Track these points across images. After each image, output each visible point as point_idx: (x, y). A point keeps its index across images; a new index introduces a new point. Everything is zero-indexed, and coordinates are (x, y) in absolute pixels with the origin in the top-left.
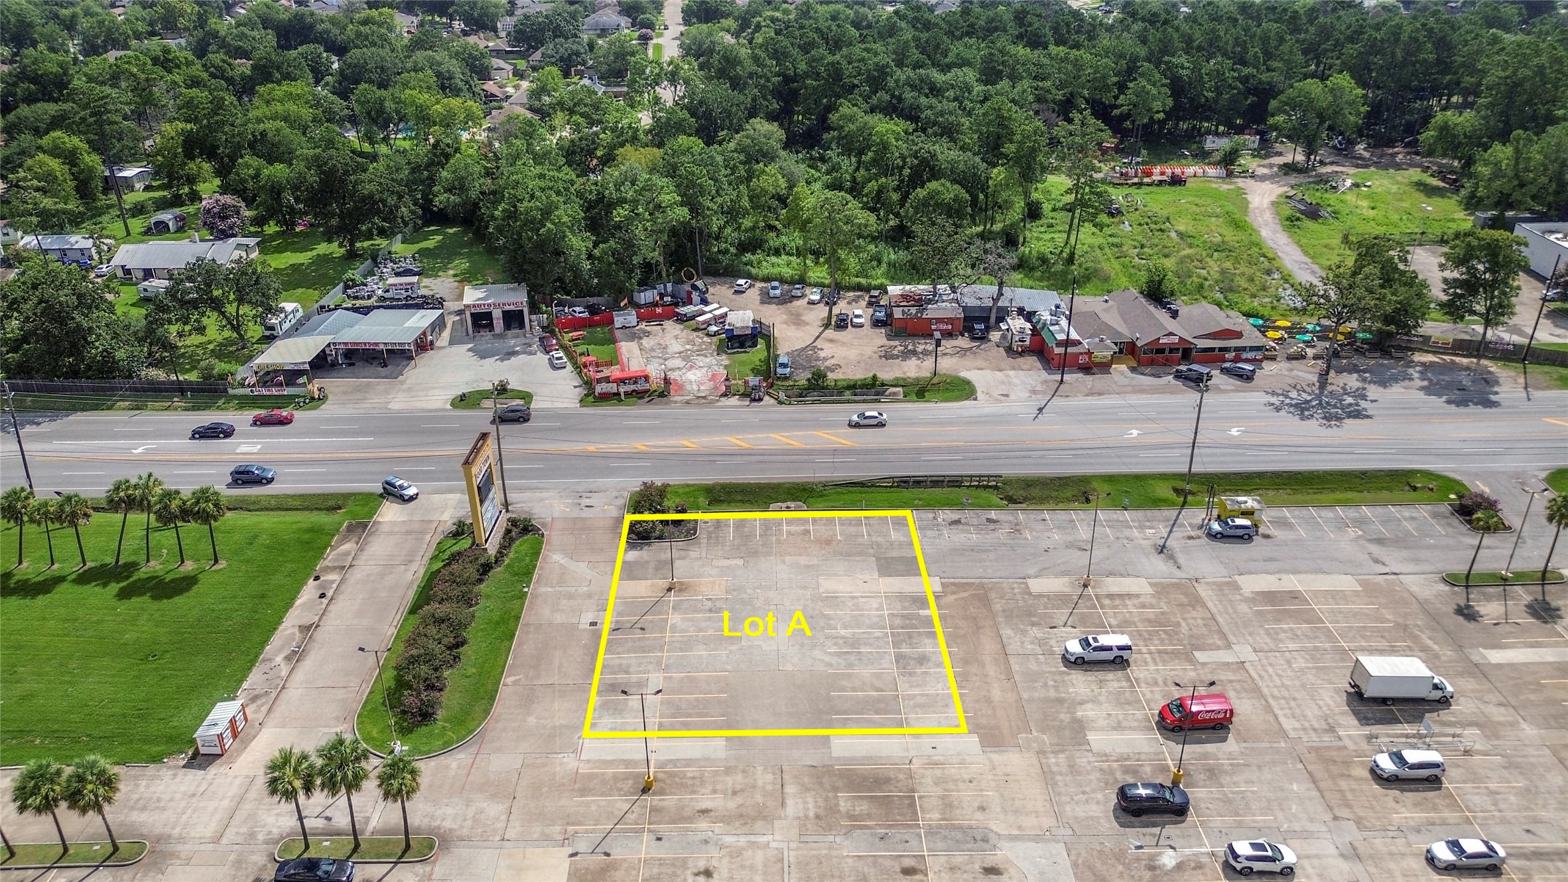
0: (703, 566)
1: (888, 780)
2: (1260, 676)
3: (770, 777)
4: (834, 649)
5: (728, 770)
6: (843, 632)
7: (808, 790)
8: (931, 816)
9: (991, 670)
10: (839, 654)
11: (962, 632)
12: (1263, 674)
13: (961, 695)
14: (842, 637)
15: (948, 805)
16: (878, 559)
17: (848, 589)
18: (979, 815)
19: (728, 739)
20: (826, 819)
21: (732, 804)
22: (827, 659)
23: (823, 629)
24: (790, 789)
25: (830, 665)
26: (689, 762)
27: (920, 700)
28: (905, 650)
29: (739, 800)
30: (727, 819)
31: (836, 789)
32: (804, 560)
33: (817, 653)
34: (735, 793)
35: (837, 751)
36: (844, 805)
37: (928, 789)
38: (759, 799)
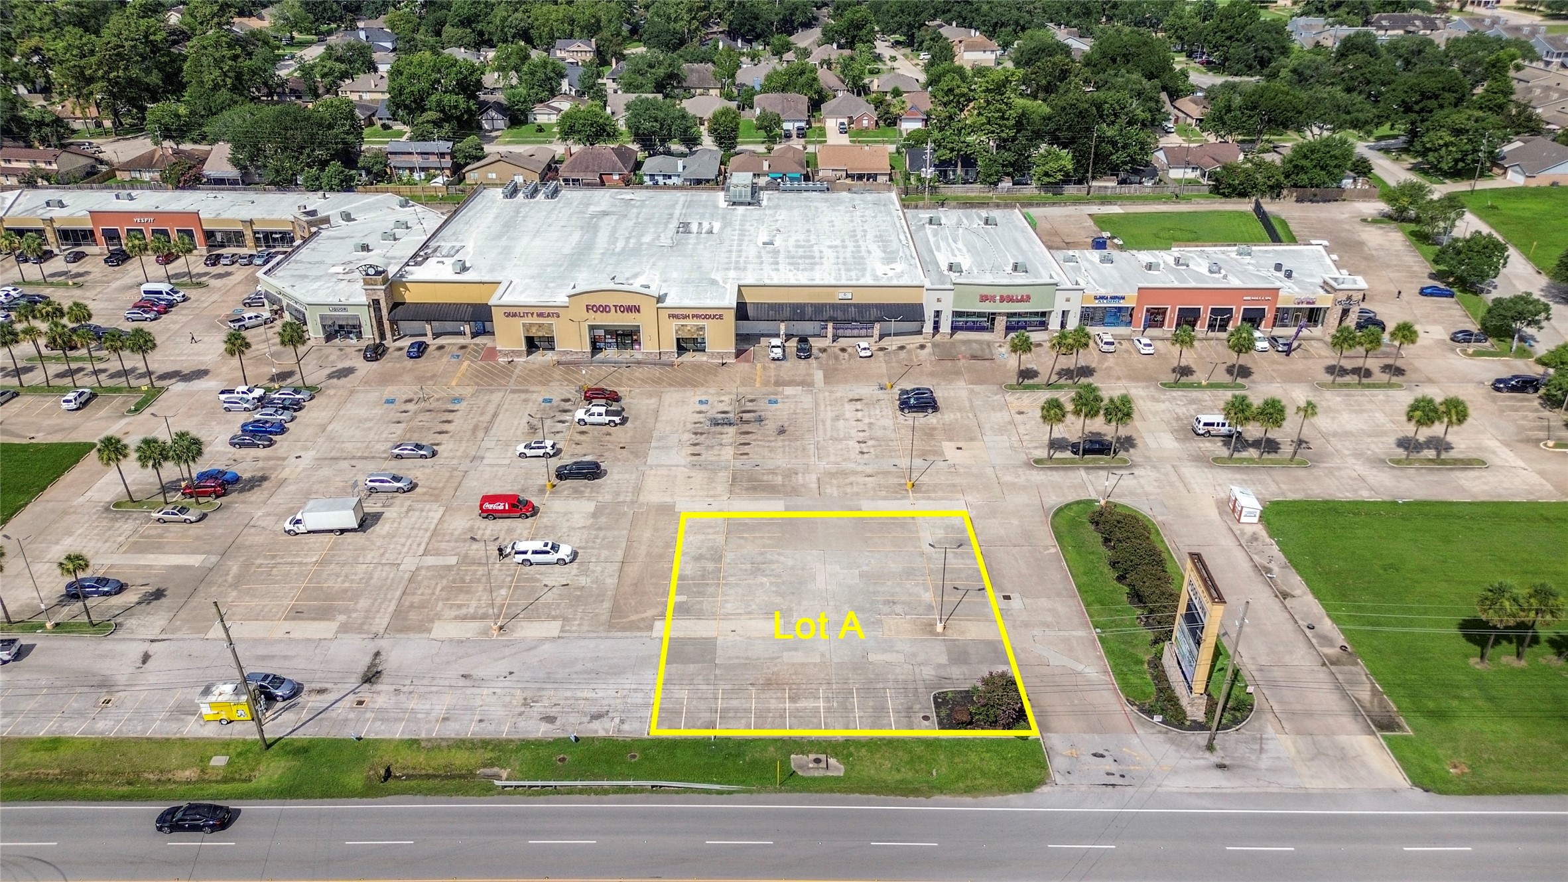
0: (914, 655)
1: (747, 489)
2: (419, 545)
3: (828, 491)
4: (773, 567)
5: (857, 494)
6: (765, 579)
7: (803, 485)
8: (723, 476)
9: (643, 550)
10: (771, 562)
11: (654, 580)
12: (415, 546)
13: (676, 532)
14: (766, 576)
15: (711, 480)
16: (713, 660)
17: (753, 622)
18: (692, 474)
19: (860, 510)
20: (791, 473)
21: (852, 479)
22: (782, 559)
23: (783, 583)
24: (815, 486)
25: (779, 554)
26: (885, 498)
27: (711, 531)
28: (710, 566)
29: (848, 481)
30: (854, 473)
31: (783, 485)
32: (799, 657)
33: (790, 563)
34: (851, 484)
35: (780, 504)
36: (780, 478)
37: (721, 487)
38: (834, 481)
